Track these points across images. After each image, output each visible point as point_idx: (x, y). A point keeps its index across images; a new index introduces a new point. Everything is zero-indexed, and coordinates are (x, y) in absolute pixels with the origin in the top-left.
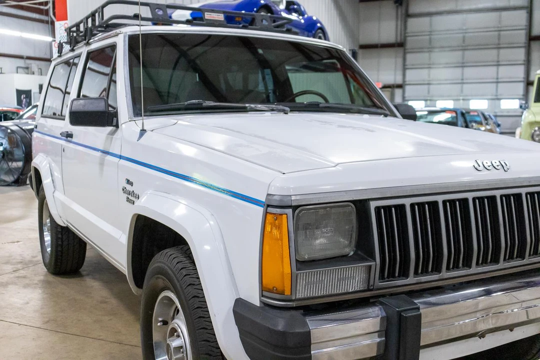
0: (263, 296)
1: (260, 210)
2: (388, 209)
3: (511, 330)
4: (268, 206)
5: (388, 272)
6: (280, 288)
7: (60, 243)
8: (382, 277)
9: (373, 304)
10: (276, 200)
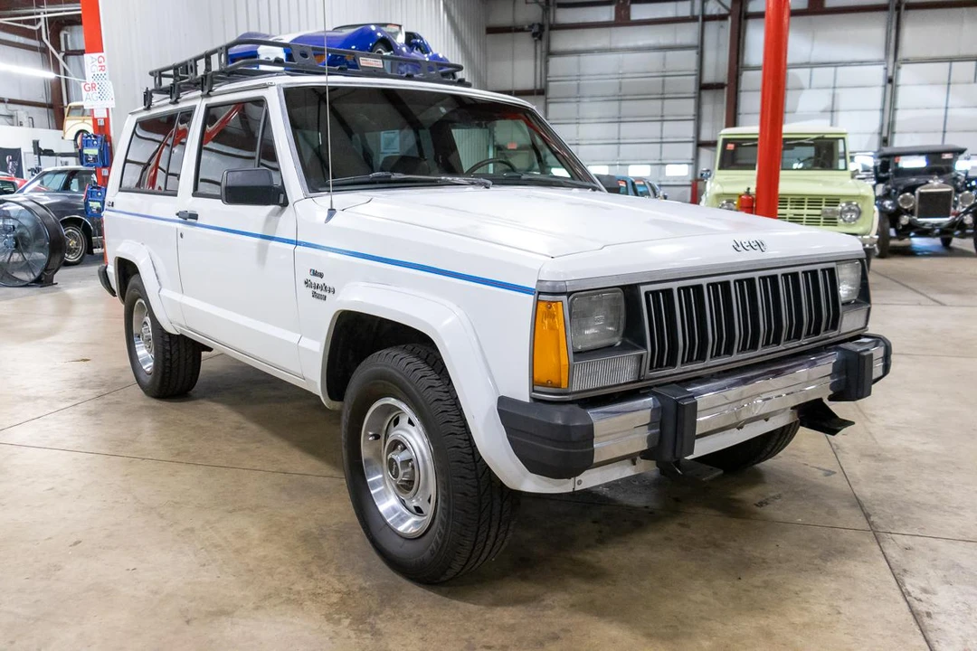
0: (534, 391)
1: (530, 299)
2: (655, 293)
3: (767, 420)
4: (540, 293)
5: (657, 364)
6: (555, 381)
7: (168, 356)
8: (651, 367)
9: (645, 395)
10: (548, 286)
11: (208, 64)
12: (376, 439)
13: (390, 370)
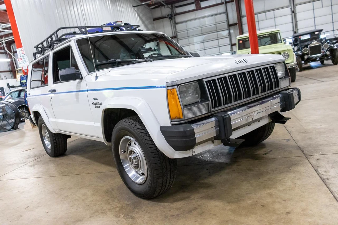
0: (172, 122)
1: (165, 89)
2: (209, 81)
3: (259, 121)
4: (167, 87)
5: (215, 106)
6: (178, 116)
7: (55, 142)
8: (213, 108)
9: (212, 117)
10: (170, 84)
11: (52, 39)
12: (124, 152)
13: (124, 126)
